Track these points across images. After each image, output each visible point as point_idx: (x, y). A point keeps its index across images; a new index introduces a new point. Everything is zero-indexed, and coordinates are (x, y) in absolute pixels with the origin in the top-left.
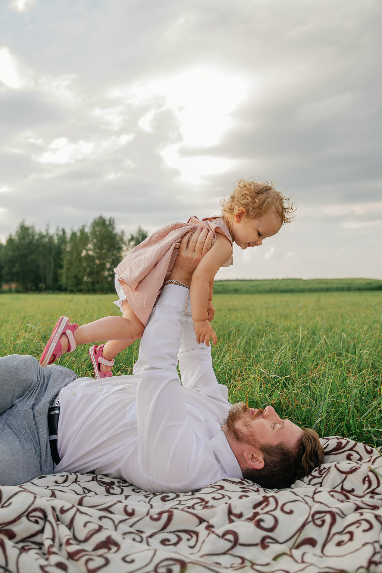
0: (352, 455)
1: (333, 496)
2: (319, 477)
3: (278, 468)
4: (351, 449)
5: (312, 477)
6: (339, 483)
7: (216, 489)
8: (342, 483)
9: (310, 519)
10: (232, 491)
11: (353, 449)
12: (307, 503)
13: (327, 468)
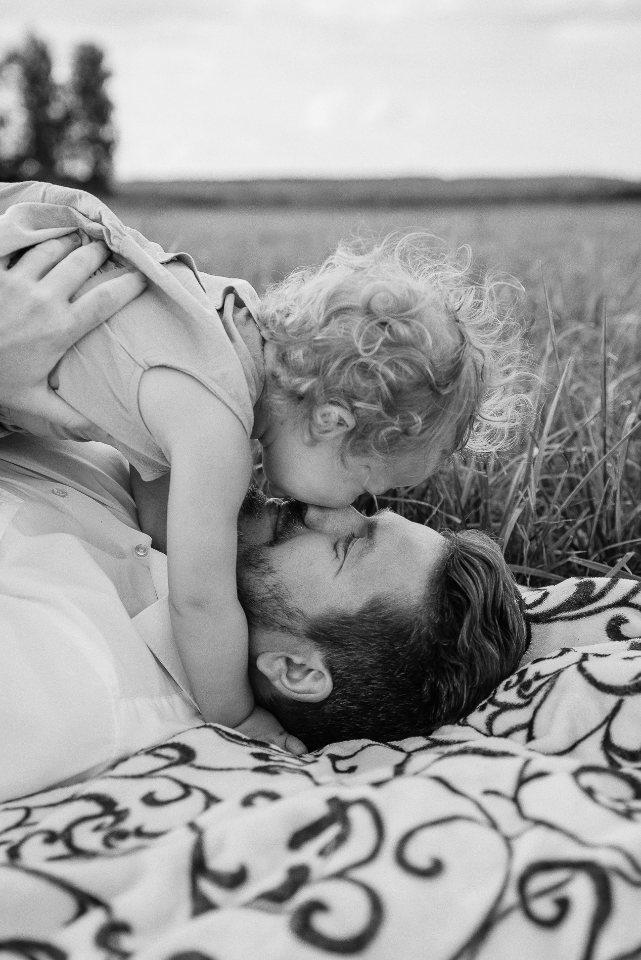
0: (627, 621)
1: (590, 792)
2: (519, 707)
3: (377, 684)
4: (624, 602)
5: (496, 709)
6: (594, 726)
7: (165, 762)
8: (605, 727)
9: (511, 897)
10: (221, 770)
11: (631, 601)
12: (494, 825)
13: (547, 675)
